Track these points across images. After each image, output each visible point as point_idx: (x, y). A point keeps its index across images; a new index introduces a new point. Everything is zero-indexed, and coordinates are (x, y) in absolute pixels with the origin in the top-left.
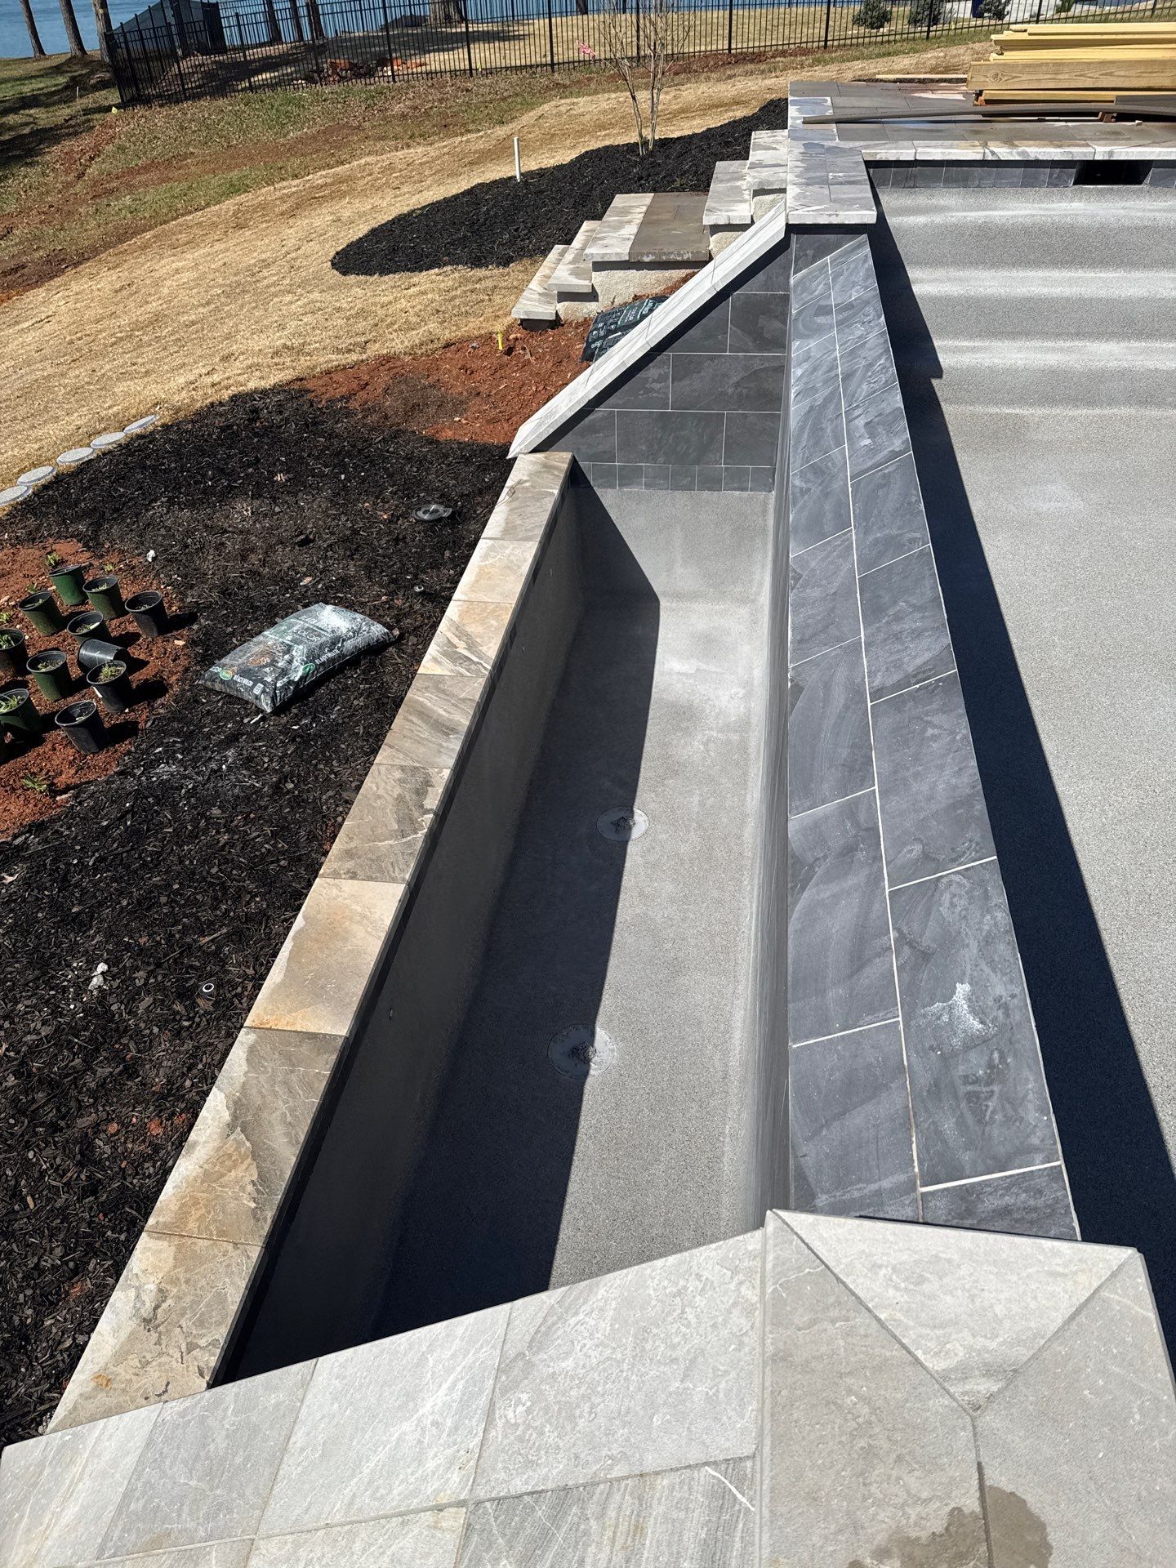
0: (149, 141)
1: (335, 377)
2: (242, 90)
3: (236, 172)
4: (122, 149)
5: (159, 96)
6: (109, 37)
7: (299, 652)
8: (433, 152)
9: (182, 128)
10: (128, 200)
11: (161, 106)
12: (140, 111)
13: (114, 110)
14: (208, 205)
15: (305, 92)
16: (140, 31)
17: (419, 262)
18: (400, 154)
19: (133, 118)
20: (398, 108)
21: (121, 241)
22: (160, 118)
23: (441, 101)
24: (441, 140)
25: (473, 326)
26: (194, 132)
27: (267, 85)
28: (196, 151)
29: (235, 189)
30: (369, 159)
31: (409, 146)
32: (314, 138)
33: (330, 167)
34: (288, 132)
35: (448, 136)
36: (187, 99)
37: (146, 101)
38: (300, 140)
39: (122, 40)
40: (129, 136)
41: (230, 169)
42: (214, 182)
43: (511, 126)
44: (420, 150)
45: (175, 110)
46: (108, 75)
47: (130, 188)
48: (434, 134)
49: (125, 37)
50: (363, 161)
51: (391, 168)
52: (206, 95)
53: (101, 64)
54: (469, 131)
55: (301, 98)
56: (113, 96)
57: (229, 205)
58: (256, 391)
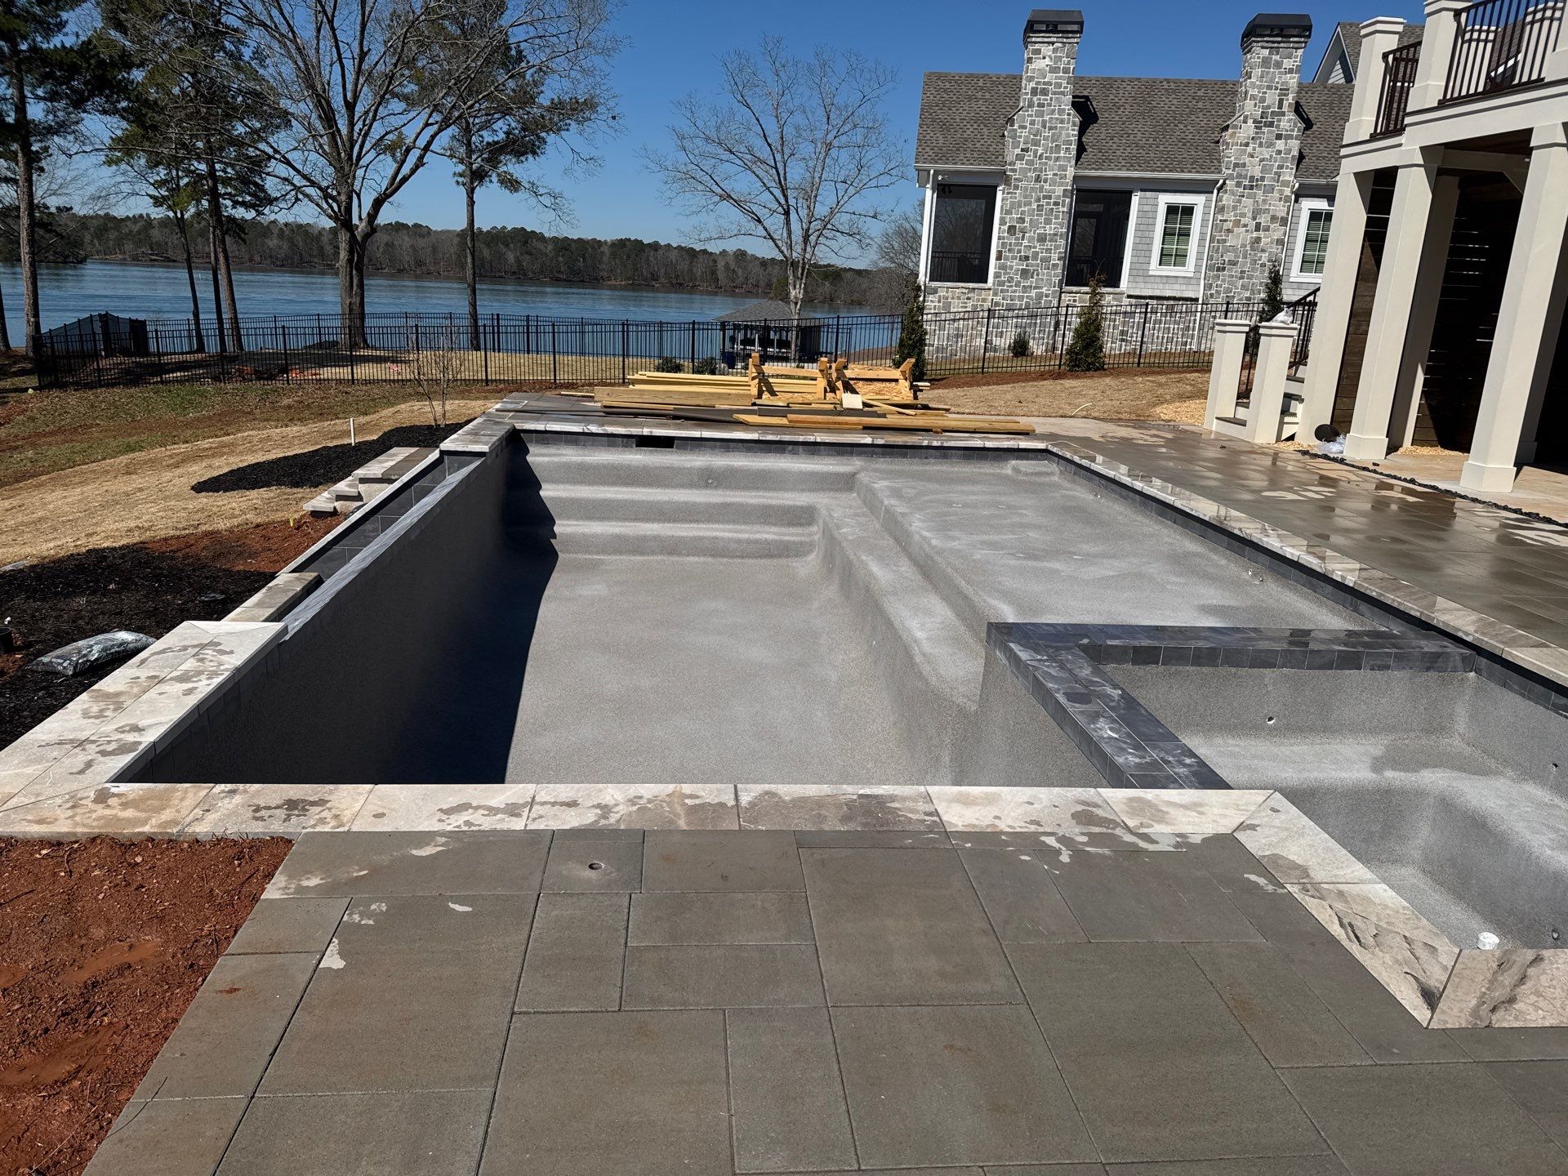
0: (59, 415)
1: (169, 542)
2: (154, 383)
3: (135, 438)
4: (33, 419)
5: (76, 384)
6: (37, 338)
7: (96, 648)
8: (305, 430)
9: (92, 406)
10: (30, 454)
11: (75, 390)
12: (55, 393)
13: (30, 391)
14: (104, 459)
15: (209, 387)
16: (66, 336)
17: (254, 485)
18: (278, 430)
19: (47, 397)
20: (286, 402)
21: (18, 481)
22: (73, 399)
23: (322, 399)
24: (315, 423)
25: (279, 516)
26: (104, 409)
27: (177, 381)
28: (102, 423)
29: (130, 449)
30: (251, 433)
31: (287, 426)
32: (210, 418)
33: (216, 436)
34: (188, 414)
35: (320, 421)
36: (101, 386)
37: (63, 386)
38: (198, 419)
39: (49, 341)
40: (41, 410)
41: (130, 435)
42: (114, 444)
43: (372, 416)
44: (295, 428)
45: (90, 394)
46: (30, 365)
47: (34, 445)
48: (309, 419)
49: (52, 340)
50: (246, 434)
51: (269, 438)
52: (119, 384)
53: (25, 358)
54: (338, 418)
55: (205, 391)
56: (33, 381)
57: (124, 459)
58: (108, 548)
